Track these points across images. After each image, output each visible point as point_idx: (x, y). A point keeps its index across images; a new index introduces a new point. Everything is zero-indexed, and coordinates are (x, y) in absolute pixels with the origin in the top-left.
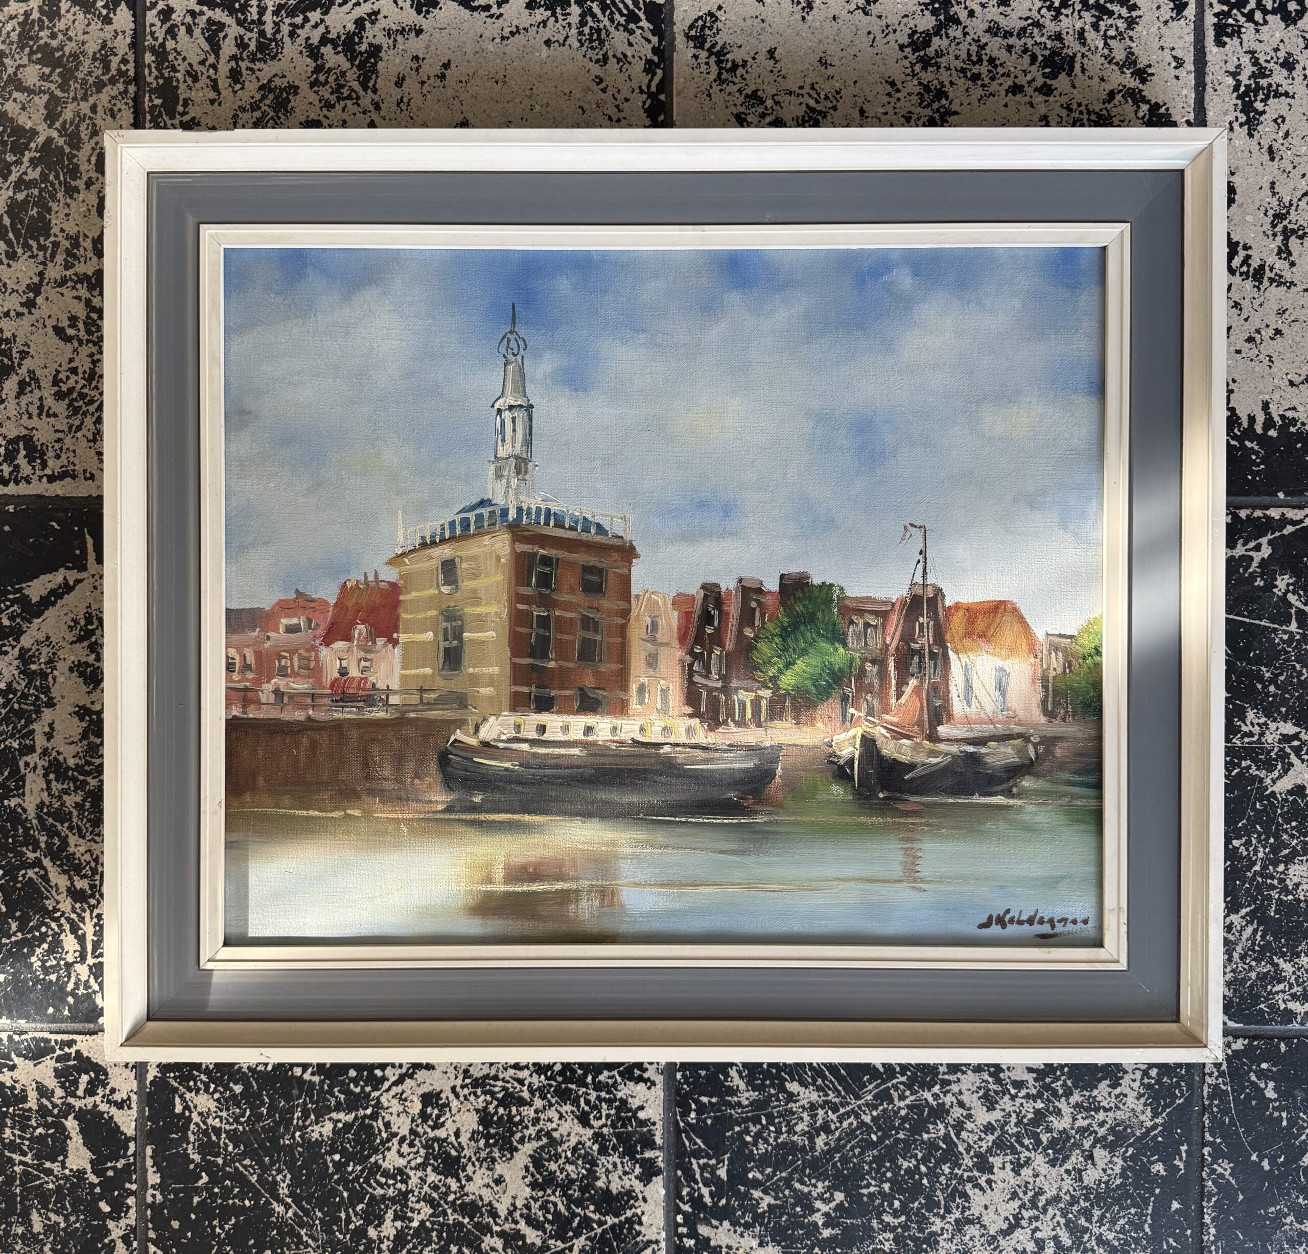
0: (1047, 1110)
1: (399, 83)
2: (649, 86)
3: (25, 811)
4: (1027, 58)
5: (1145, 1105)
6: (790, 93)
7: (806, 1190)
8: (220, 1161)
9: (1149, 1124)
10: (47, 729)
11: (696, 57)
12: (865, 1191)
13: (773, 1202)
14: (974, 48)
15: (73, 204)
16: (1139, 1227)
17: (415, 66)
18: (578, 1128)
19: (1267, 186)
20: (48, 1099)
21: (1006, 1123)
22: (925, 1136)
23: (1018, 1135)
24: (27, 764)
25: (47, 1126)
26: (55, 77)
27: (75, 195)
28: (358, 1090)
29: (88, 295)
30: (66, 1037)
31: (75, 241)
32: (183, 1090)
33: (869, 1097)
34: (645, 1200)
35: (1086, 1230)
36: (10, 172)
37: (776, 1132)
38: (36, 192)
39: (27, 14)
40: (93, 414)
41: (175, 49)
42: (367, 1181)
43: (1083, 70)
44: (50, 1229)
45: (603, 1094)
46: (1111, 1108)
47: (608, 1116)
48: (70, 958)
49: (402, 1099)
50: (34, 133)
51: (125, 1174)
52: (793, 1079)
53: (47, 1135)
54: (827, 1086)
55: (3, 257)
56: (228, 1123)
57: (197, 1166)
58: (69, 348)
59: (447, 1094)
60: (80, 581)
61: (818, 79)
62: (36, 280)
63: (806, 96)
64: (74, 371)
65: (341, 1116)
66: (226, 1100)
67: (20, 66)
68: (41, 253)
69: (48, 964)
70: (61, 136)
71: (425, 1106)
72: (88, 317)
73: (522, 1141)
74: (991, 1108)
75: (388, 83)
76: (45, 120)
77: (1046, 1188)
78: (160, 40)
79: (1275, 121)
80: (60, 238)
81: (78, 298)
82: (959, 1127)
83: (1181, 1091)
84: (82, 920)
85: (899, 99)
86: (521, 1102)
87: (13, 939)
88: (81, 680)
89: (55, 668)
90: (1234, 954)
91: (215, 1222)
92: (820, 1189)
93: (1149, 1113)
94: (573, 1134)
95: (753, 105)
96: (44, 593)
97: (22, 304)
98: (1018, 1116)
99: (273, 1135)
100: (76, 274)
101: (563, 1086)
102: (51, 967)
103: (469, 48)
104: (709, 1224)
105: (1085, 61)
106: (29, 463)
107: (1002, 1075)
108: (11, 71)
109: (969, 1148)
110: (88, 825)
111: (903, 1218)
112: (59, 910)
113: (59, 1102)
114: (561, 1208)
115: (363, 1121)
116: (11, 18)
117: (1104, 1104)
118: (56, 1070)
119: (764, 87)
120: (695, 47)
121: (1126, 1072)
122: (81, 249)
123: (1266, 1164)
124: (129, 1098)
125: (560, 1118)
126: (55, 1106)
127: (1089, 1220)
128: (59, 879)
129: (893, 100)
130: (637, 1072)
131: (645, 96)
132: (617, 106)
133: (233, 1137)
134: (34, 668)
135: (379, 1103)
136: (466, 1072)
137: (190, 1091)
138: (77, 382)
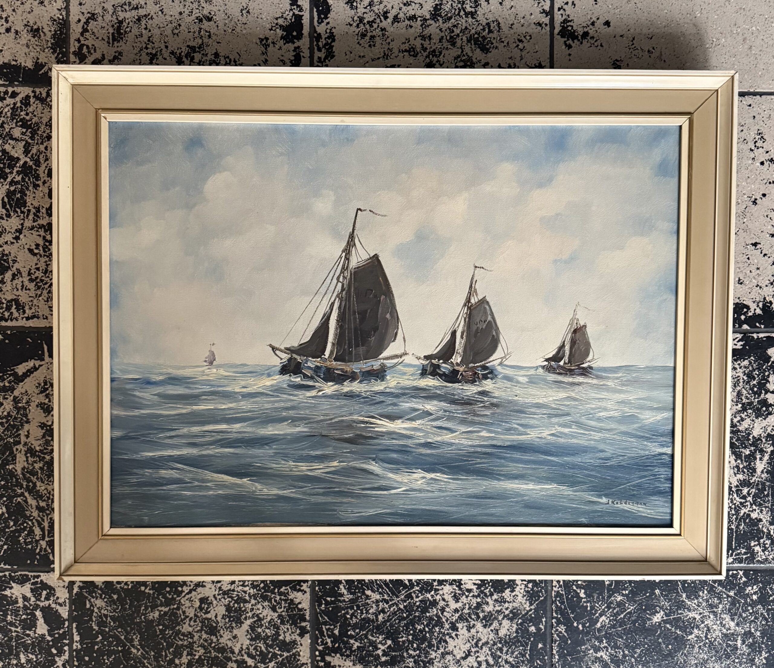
0: (482, 602)
3: (16, 471)
5: (526, 600)
7: (374, 639)
8: (107, 629)
9: (528, 609)
10: (26, 433)
12: (401, 640)
13: (359, 645)
15: (37, 192)
16: (523, 655)
18: (271, 612)
20: (28, 602)
21: (464, 608)
22: (428, 614)
23: (469, 614)
24: (17, 449)
25: (27, 614)
26: (28, 134)
27: (38, 188)
28: (170, 596)
29: (44, 234)
30: (36, 574)
31: (38, 210)
32: (90, 597)
33: (403, 597)
34: (301, 645)
35: (500, 657)
36: (7, 177)
37: (360, 613)
38: (20, 186)
39: (15, 104)
40: (47, 289)
42: (175, 638)
44: (29, 661)
45: (283, 597)
46: (511, 601)
47: (285, 607)
48: (37, 538)
49: (190, 600)
50: (18, 159)
51: (63, 636)
52: (368, 589)
53: (27, 619)
54: (384, 592)
55: (4, 216)
56: (111, 612)
57: (97, 632)
58: (35, 258)
59: (211, 598)
60: (42, 365)
62: (20, 227)
64: (38, 269)
65: (163, 608)
66: (110, 602)
67: (12, 128)
68: (22, 215)
69: (27, 541)
70: (31, 161)
71: (201, 604)
72: (45, 245)
73: (246, 619)
74: (457, 601)
76: (24, 153)
77: (482, 638)
80: (31, 208)
81: (40, 236)
82: (443, 610)
83: (542, 594)
84: (43, 520)
86: (245, 601)
87: (11, 529)
88: (42, 411)
89: (30, 405)
91: (105, 657)
92: (380, 639)
93: (528, 603)
94: (269, 615)
96: (25, 371)
97: (13, 238)
98: (469, 605)
99: (131, 617)
100: (39, 225)
101: (264, 593)
102: (29, 541)
104: (330, 655)
106: (17, 311)
107: (462, 586)
108: (7, 130)
109: (447, 621)
110: (46, 477)
111: (418, 652)
112: (32, 516)
113: (33, 603)
114: (263, 649)
115: (173, 610)
116: (7, 106)
117: (508, 599)
118: (31, 589)
121: (517, 585)
122: (41, 213)
123: (580, 627)
124: (65, 601)
125: (263, 608)
126: (31, 605)
127: (502, 653)
128: (32, 502)
130: (298, 587)
133: (113, 618)
134: (20, 405)
135: (180, 602)
136: (220, 588)
137: (93, 597)
138: (39, 274)
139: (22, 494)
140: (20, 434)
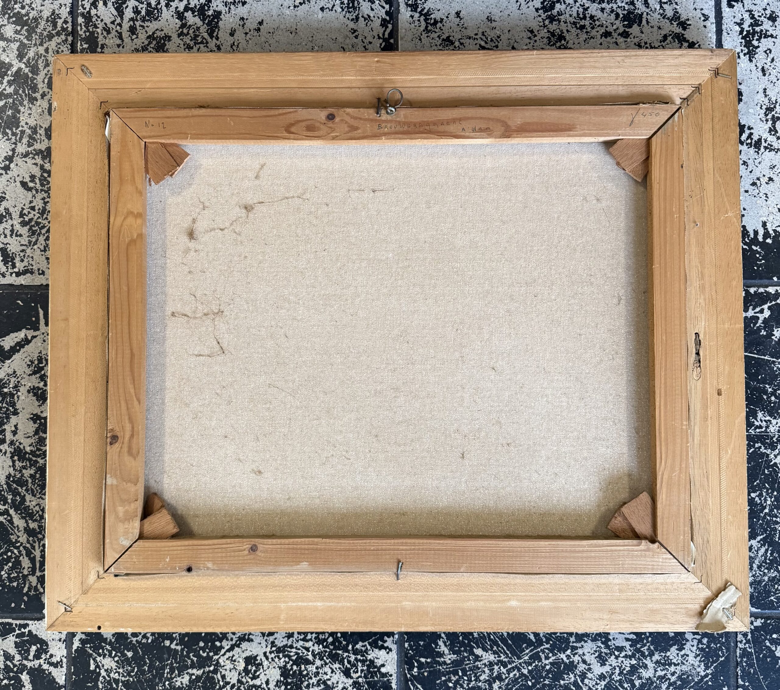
0: (639, 665)
1: (232, 34)
2: (384, 35)
4: (613, 16)
5: (700, 661)
6: (470, 38)
9: (703, 674)
10: (13, 429)
11: (412, 17)
14: (581, 10)
15: (34, 108)
17: (241, 23)
18: (343, 679)
19: (761, 91)
20: (11, 662)
21: (613, 674)
22: (562, 682)
23: (620, 681)
25: (10, 679)
26: (24, 32)
27: (35, 102)
28: (205, 655)
29: (42, 162)
30: (22, 622)
31: (34, 130)
32: (96, 655)
33: (527, 658)
37: (468, 680)
38: (11, 100)
40: (44, 235)
41: (96, 15)
43: (648, 22)
45: (359, 657)
46: (678, 664)
47: (362, 671)
48: (26, 572)
49: (232, 660)
50: (10, 65)
52: (478, 647)
53: (10, 685)
54: (500, 651)
56: (123, 676)
58: (30, 194)
59: (261, 657)
60: (35, 337)
61: (486, 29)
62: (10, 153)
63: (479, 39)
64: (33, 208)
65: (194, 671)
66: (122, 661)
67: (2, 25)
68: (14, 137)
69: (12, 576)
70: (27, 67)
71: (247, 664)
72: (42, 176)
73: (308, 687)
74: (603, 664)
75: (225, 34)
76: (17, 57)
78: (88, 9)
79: (765, 52)
80: (25, 128)
81: (36, 164)
82: (583, 676)
83: (723, 653)
84: (33, 547)
85: (536, 41)
86: (308, 662)
88: (35, 398)
89: (18, 391)
90: (754, 565)
93: (702, 667)
94: (340, 682)
95: (447, 45)
96: (12, 344)
97: (1, 169)
98: (620, 669)
99: (152, 683)
100: (34, 150)
101: (334, 652)
102: (14, 577)
103: (275, 12)
105: (649, 17)
106: (5, 264)
107: (609, 643)
110: (38, 488)
112: (19, 542)
113: (18, 663)
115: (208, 674)
117: (674, 661)
118: (16, 643)
119: (454, 34)
120: (412, 11)
121: (687, 641)
122: (38, 135)
124: (61, 661)
125: (332, 673)
126: (15, 666)
128: (18, 521)
129: (532, 42)
130: (380, 643)
131: (381, 41)
132: (365, 47)
133: (127, 684)
134: (6, 390)
135: (218, 662)
136: (273, 643)
137: (100, 656)
138: (34, 215)
139: (6, 512)
140: (5, 430)
